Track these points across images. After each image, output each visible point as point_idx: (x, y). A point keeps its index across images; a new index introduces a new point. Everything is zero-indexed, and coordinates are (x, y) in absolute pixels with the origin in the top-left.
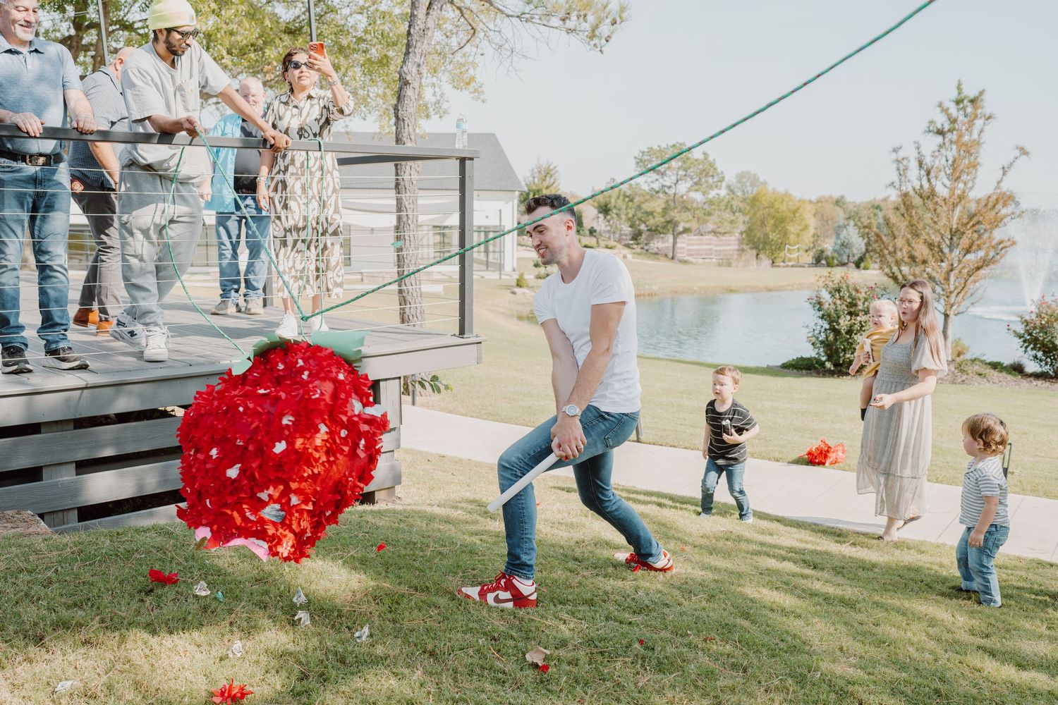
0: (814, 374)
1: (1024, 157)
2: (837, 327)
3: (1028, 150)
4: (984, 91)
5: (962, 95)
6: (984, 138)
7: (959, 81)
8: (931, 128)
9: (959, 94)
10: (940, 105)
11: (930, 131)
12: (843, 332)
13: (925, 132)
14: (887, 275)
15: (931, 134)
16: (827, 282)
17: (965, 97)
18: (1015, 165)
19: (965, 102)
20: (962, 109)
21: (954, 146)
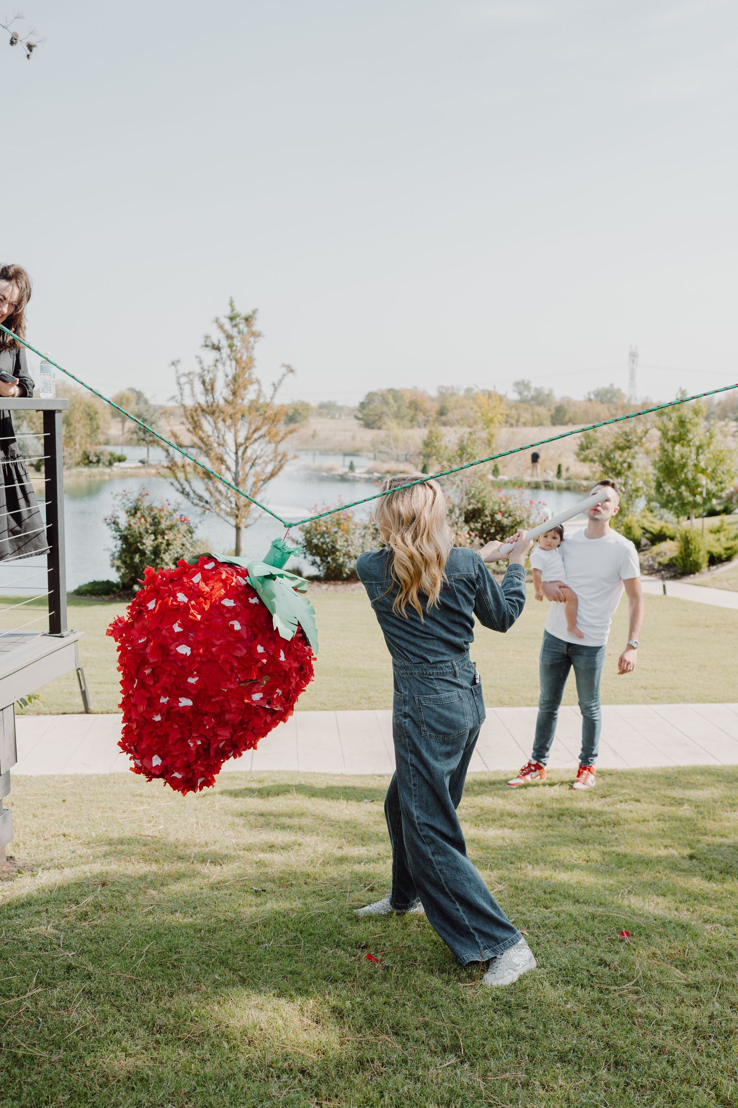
0: (118, 599)
1: (290, 375)
2: (141, 547)
3: (294, 368)
4: (257, 310)
5: (235, 312)
6: (256, 353)
7: (231, 298)
8: (207, 343)
9: (233, 310)
10: (217, 321)
11: (207, 346)
12: (148, 553)
13: (203, 346)
14: (178, 490)
15: (208, 349)
16: (124, 501)
17: (238, 315)
18: (284, 382)
19: (238, 319)
20: (236, 326)
21: (234, 363)
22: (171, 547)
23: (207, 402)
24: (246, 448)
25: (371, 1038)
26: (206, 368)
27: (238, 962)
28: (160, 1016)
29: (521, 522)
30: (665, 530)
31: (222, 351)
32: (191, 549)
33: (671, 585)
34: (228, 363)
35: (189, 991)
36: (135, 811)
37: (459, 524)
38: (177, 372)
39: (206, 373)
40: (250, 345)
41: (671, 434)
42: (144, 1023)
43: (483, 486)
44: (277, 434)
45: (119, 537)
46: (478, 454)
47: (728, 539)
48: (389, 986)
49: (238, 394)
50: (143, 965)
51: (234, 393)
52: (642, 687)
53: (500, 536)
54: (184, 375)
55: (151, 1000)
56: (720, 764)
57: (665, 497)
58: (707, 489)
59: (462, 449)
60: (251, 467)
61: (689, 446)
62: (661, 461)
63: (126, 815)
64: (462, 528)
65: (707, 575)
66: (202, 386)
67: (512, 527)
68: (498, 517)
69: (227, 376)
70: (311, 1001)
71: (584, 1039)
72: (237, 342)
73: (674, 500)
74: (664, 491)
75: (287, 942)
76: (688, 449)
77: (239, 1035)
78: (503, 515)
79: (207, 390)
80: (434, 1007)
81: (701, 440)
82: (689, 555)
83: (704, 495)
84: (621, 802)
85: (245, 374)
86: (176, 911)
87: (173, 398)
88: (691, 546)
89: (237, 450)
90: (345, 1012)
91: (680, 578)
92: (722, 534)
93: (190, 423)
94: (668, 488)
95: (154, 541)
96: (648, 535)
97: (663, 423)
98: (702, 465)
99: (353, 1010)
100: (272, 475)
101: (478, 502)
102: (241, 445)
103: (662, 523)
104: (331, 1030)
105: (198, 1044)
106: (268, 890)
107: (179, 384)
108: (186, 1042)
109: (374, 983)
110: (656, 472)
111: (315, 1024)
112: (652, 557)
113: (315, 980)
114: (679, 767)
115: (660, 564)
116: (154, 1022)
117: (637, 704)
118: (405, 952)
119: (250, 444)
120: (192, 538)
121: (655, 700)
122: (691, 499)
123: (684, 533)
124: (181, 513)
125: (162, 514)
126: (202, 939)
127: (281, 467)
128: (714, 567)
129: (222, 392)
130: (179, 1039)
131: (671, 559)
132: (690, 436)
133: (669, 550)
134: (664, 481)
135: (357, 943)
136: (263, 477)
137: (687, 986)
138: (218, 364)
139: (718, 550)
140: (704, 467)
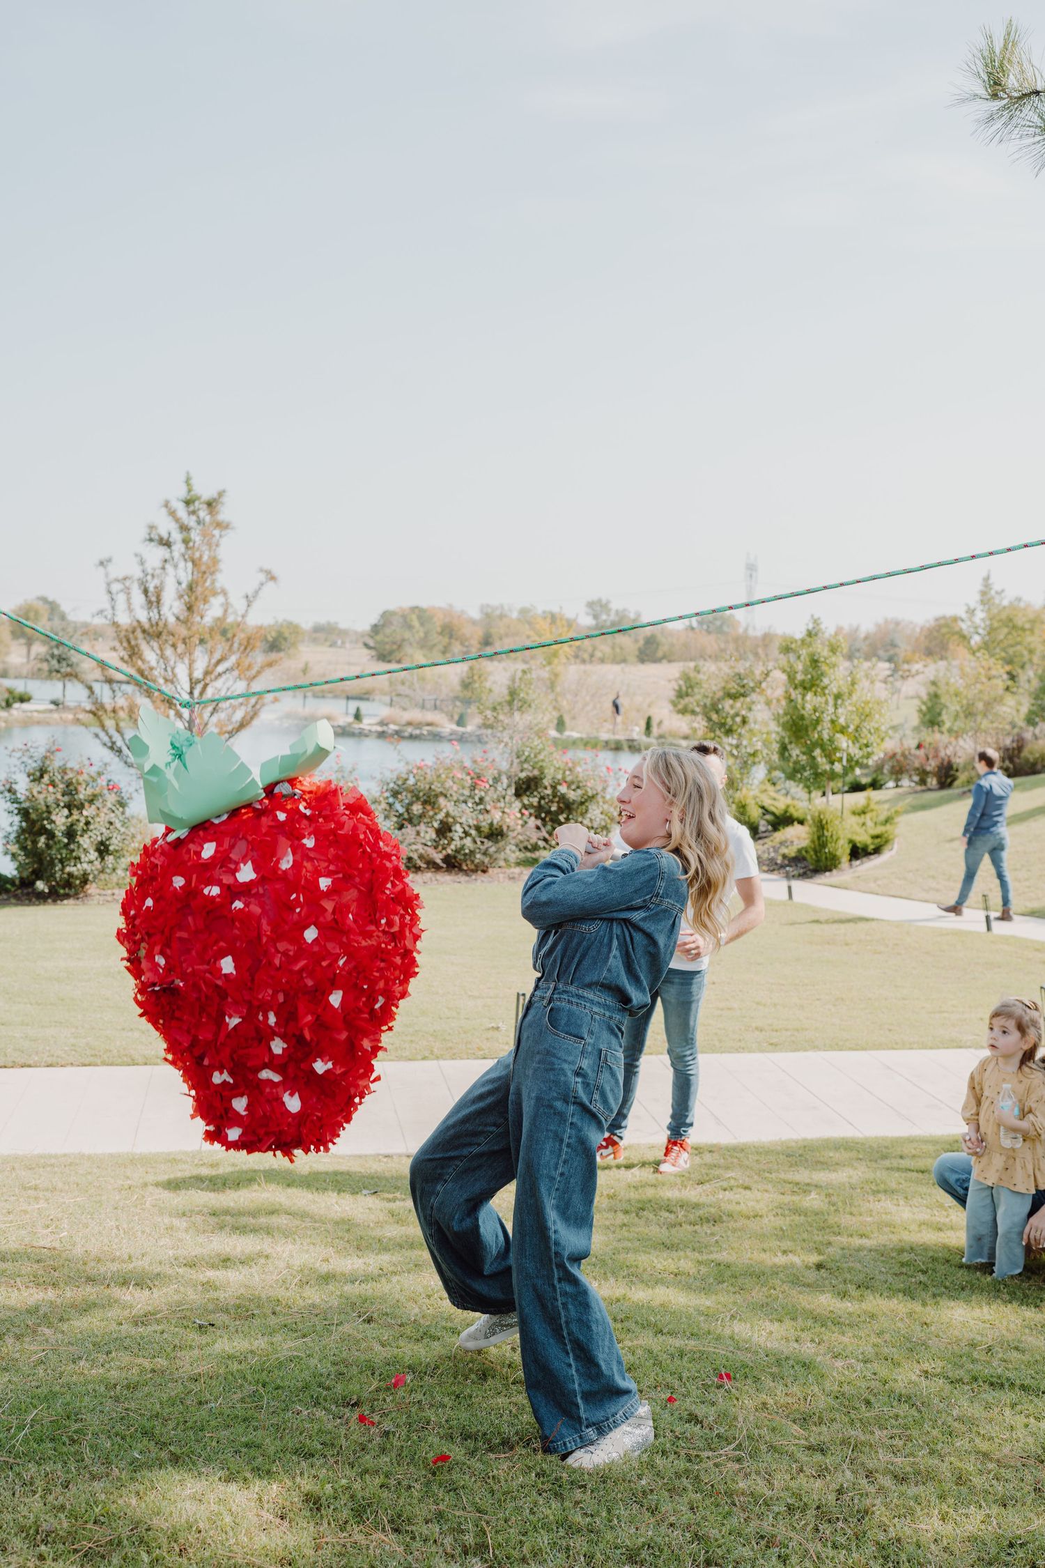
0: (13, 901)
1: (271, 584)
2: (48, 827)
3: (276, 575)
4: (224, 491)
6: (223, 552)
7: (188, 473)
8: (152, 536)
9: (190, 491)
10: (166, 505)
11: (151, 540)
12: (59, 834)
13: (146, 540)
14: (105, 744)
15: (153, 544)
16: (25, 759)
17: (198, 498)
18: (261, 594)
19: (197, 503)
20: (194, 513)
21: (190, 565)
22: (91, 827)
23: (150, 619)
24: (206, 686)
25: (359, 1538)
26: (150, 571)
27: (169, 1431)
28: (47, 1517)
29: (593, 797)
30: (792, 810)
31: (173, 548)
32: (123, 830)
33: (799, 886)
34: (182, 564)
35: (94, 1477)
36: (26, 1212)
37: (507, 798)
38: (107, 575)
39: (149, 578)
40: (214, 540)
41: (800, 677)
42: (22, 1529)
43: (541, 746)
44: (249, 667)
45: (16, 811)
46: (534, 700)
47: (876, 824)
48: (388, 1460)
49: (195, 608)
50: (26, 1441)
51: (190, 608)
52: (757, 1028)
53: (565, 815)
54: (117, 580)
55: (34, 1493)
56: (860, 1136)
57: (791, 765)
58: (849, 755)
59: (513, 693)
60: (212, 714)
61: (825, 695)
62: (786, 714)
63: (11, 1217)
64: (511, 804)
65: (848, 872)
66: (143, 597)
67: (582, 803)
68: (563, 789)
69: (180, 583)
70: (275, 1487)
71: (663, 1529)
72: (195, 536)
73: (804, 768)
74: (790, 755)
75: (243, 1400)
76: (824, 699)
77: (165, 1540)
78: (569, 787)
79: (150, 602)
80: (454, 1489)
81: (839, 687)
82: (824, 845)
83: (845, 763)
84: (725, 1190)
85: (206, 580)
86: (80, 1358)
87: (101, 612)
88: (826, 833)
89: (192, 689)
90: (323, 1500)
91: (811, 877)
92: (868, 816)
93: (125, 649)
94: (795, 752)
95: (67, 817)
96: (769, 817)
97: (789, 662)
98: (842, 721)
99: (335, 1498)
100: (242, 725)
101: (534, 768)
102: (198, 681)
103: (788, 801)
104: (302, 1528)
105: (103, 1557)
106: (218, 1323)
107: (110, 592)
108: (85, 1556)
109: (368, 1457)
110: (780, 729)
111: (278, 1520)
112: (774, 847)
113: (282, 1455)
114: (805, 1140)
115: (784, 856)
116: (38, 1526)
117: (750, 1052)
118: (413, 1410)
119: (211, 681)
120: (123, 813)
121: (774, 1046)
122: (828, 767)
123: (817, 814)
124: (109, 778)
125: (81, 779)
126: (117, 1399)
127: (255, 714)
128: (858, 862)
129: (172, 606)
130: (76, 1551)
131: (799, 851)
132: (826, 681)
133: (797, 837)
134: (791, 743)
135: (344, 1398)
136: (230, 728)
137: (809, 1448)
138: (169, 567)
139: (863, 838)
140: (844, 724)
